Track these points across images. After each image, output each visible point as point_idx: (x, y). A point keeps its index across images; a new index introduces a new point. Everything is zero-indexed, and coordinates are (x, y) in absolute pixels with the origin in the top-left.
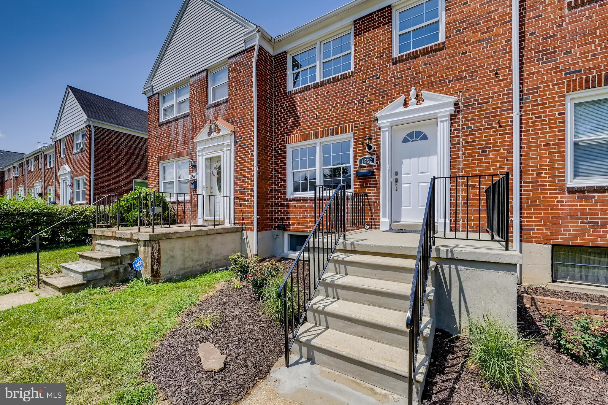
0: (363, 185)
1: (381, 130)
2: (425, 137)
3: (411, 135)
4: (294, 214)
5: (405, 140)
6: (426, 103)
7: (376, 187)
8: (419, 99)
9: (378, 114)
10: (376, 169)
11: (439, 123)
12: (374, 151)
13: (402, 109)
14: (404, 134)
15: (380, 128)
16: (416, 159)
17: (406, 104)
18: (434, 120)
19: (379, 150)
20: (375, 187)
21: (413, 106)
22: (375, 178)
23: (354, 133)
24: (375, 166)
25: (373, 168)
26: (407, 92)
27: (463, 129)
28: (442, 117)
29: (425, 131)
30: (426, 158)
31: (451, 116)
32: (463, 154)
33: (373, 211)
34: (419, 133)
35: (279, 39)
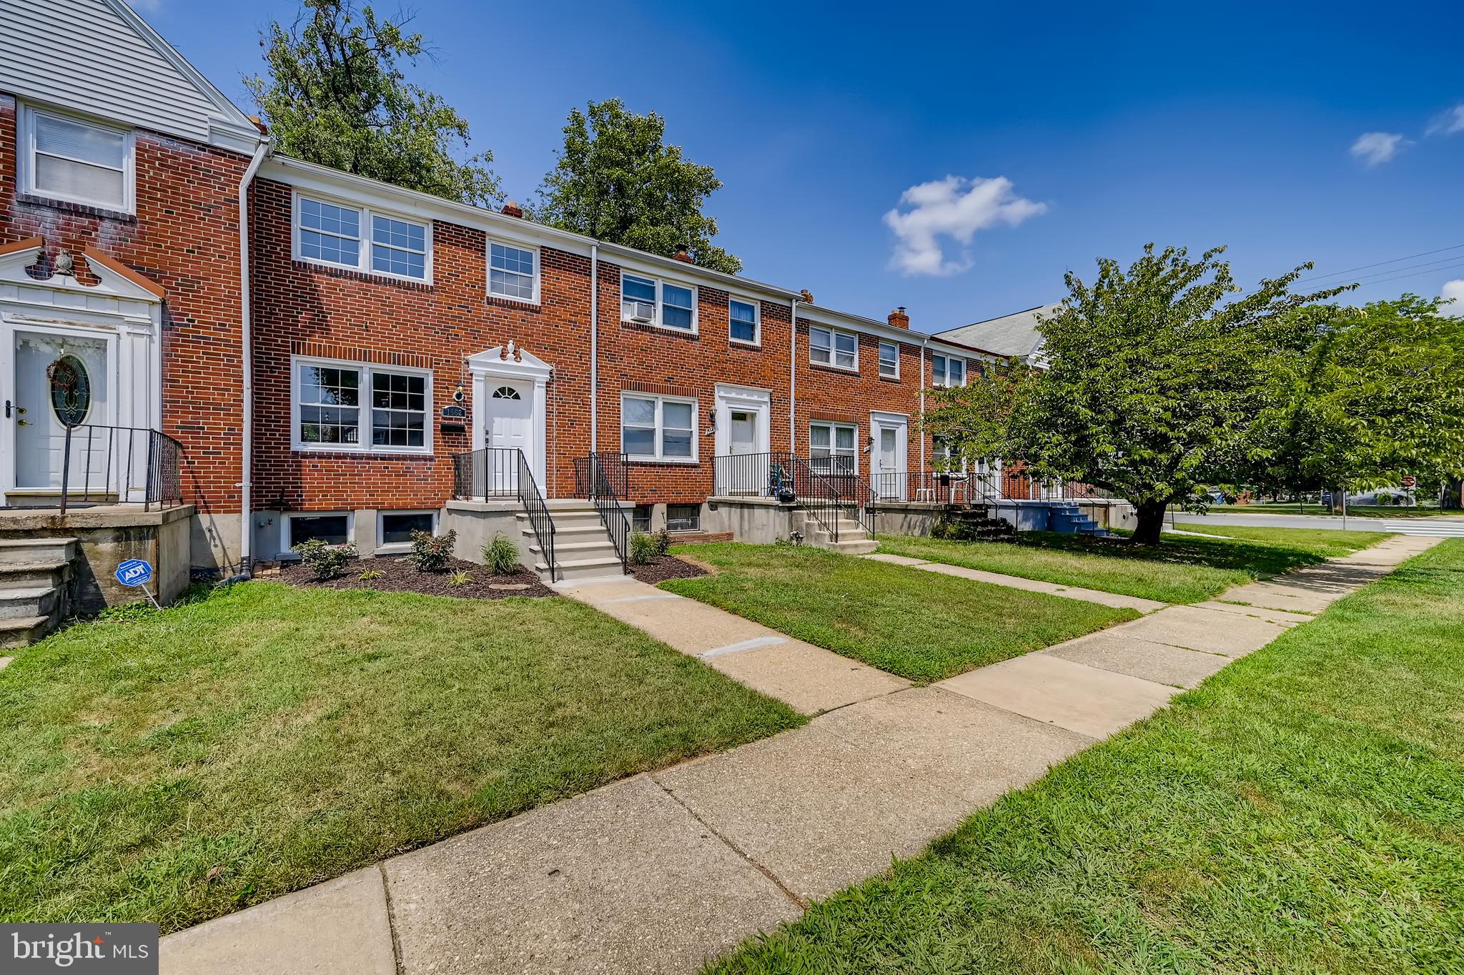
0: (448, 442)
1: (474, 378)
2: (517, 397)
3: (502, 390)
4: (311, 480)
5: (496, 395)
6: (524, 363)
7: (467, 447)
8: (517, 357)
9: (471, 357)
10: (467, 424)
11: (536, 387)
12: (464, 401)
13: (499, 361)
14: (496, 388)
15: (471, 375)
16: (508, 419)
17: (503, 356)
18: (531, 382)
19: (471, 402)
20: (464, 447)
21: (510, 361)
22: (465, 435)
23: (435, 372)
24: (464, 420)
25: (463, 422)
26: (505, 343)
27: (556, 399)
28: (538, 382)
29: (518, 390)
30: (519, 420)
31: (547, 383)
32: (557, 423)
33: (463, 477)
34: (511, 391)
35: (285, 161)
